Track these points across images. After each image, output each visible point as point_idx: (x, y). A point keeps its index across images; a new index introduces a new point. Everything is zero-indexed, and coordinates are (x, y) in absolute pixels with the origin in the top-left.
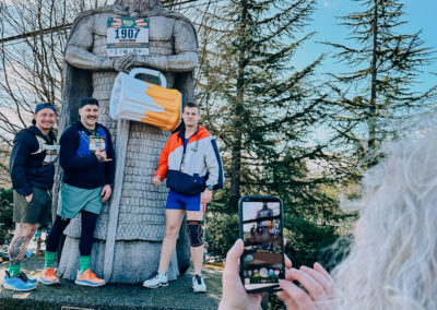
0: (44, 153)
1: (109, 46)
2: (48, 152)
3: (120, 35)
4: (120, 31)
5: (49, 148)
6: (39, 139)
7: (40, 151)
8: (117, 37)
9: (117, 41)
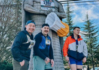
0: (29, 44)
1: (42, 6)
2: (31, 43)
3: (45, 3)
4: (45, 1)
5: (32, 41)
6: (28, 36)
7: (28, 42)
8: (44, 3)
9: (44, 5)
